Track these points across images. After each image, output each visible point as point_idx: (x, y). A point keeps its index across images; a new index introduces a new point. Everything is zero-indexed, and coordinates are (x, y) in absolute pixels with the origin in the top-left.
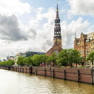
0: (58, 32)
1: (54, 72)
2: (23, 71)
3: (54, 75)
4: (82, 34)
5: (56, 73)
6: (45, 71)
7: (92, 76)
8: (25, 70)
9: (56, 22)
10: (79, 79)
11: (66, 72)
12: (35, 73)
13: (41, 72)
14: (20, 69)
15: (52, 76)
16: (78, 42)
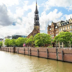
0: (37, 21)
1: (31, 51)
2: (8, 50)
3: (31, 53)
4: (52, 22)
5: (32, 52)
6: (25, 50)
7: (57, 54)
8: (10, 50)
9: (35, 14)
10: (48, 56)
11: (39, 51)
12: (17, 52)
13: (21, 51)
14: (6, 49)
15: (29, 54)
16: (50, 28)
